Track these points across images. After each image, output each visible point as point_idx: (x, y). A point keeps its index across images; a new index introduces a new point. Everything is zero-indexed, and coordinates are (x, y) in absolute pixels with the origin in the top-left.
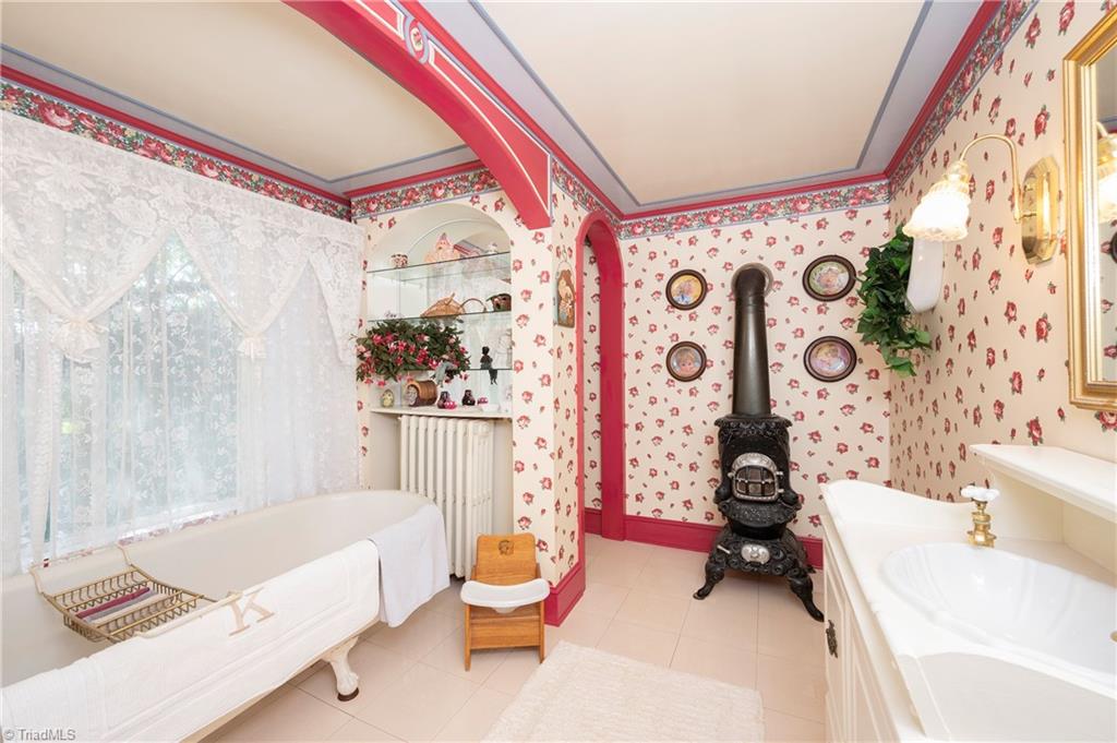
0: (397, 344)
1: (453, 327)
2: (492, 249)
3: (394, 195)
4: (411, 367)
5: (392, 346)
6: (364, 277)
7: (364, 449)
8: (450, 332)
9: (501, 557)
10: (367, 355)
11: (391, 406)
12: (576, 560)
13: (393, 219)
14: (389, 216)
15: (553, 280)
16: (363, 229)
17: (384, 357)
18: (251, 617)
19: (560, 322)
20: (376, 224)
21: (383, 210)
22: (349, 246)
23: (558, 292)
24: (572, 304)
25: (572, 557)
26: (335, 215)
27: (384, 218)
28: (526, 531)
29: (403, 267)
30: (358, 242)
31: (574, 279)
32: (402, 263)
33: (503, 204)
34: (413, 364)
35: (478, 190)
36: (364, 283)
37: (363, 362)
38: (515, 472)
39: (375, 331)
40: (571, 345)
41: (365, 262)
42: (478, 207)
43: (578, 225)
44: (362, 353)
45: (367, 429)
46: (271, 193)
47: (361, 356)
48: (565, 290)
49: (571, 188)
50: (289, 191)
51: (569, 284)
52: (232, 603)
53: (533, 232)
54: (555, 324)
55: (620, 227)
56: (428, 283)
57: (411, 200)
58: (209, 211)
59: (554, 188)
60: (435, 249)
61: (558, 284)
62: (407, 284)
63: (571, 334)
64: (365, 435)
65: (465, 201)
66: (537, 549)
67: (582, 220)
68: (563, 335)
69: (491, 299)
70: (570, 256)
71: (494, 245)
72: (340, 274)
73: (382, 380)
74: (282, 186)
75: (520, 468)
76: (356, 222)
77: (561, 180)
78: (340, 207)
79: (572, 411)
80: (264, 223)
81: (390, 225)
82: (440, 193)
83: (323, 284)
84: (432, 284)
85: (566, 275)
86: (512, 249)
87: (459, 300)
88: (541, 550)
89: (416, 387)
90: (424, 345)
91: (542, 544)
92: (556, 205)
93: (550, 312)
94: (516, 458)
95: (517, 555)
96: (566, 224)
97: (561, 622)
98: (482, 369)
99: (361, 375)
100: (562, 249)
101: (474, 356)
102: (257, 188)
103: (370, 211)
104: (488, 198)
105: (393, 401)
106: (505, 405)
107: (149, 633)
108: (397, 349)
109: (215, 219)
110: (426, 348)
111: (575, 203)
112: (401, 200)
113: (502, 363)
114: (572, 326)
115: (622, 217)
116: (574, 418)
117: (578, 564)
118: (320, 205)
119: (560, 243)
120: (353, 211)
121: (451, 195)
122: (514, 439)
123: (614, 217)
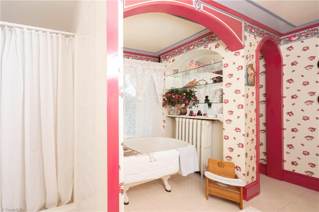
0: (175, 96)
1: (192, 90)
2: (213, 62)
3: (175, 52)
4: (180, 103)
5: (174, 96)
6: (165, 77)
7: (164, 126)
8: (191, 92)
9: (218, 167)
10: (166, 100)
11: (172, 115)
12: (255, 179)
13: (174, 59)
14: (173, 59)
15: (244, 69)
16: (164, 64)
17: (172, 100)
18: (153, 160)
19: (248, 84)
20: (168, 62)
21: (171, 57)
22: (161, 70)
23: (247, 73)
24: (254, 77)
25: (253, 177)
26: (155, 62)
27: (171, 60)
28: (230, 161)
29: (177, 73)
30: (163, 68)
31: (254, 67)
32: (176, 72)
33: (219, 45)
34: (180, 102)
35: (208, 43)
36: (164, 79)
37: (165, 101)
38: (224, 140)
39: (168, 93)
40: (253, 93)
41: (165, 73)
42: (208, 49)
43: (256, 45)
44: (165, 99)
45: (165, 121)
46: (142, 60)
47: (164, 100)
48: (251, 71)
49: (253, 31)
50: (145, 58)
51: (252, 69)
52: (149, 155)
53: (234, 52)
54: (245, 85)
55: (281, 40)
56: (183, 77)
57: (180, 52)
58: (133, 67)
59: (245, 33)
60: (188, 66)
61: (247, 70)
62: (177, 78)
63: (253, 89)
64: (164, 122)
65: (202, 48)
66: (236, 169)
67: (259, 42)
68: (249, 89)
69: (212, 79)
70: (253, 58)
71: (213, 60)
72: (159, 78)
73: (170, 107)
74: (144, 57)
75: (227, 138)
76: (162, 63)
77: (248, 29)
78: (157, 59)
79: (253, 120)
80: (142, 67)
81: (173, 61)
82: (191, 48)
83: (155, 81)
84: (184, 77)
85: (251, 66)
86: (223, 60)
87: (197, 80)
88: (238, 170)
89: (180, 109)
90: (184, 96)
91: (238, 168)
92: (246, 40)
93: (243, 80)
94: (224, 134)
95: (226, 169)
96: (251, 46)
97: (249, 200)
98: (205, 103)
99: (163, 106)
100: (249, 56)
101: (202, 99)
102: (139, 59)
103: (166, 58)
104: (212, 45)
105: (173, 113)
106: (219, 115)
107: (136, 156)
108: (175, 98)
109: (133, 68)
110: (184, 97)
111: (255, 36)
112: (177, 53)
113: (217, 101)
114: (254, 85)
115: (282, 35)
116: (254, 122)
117: (256, 181)
118: (152, 60)
119: (248, 54)
120: (161, 60)
121: (196, 47)
122: (224, 128)
123: (276, 36)
